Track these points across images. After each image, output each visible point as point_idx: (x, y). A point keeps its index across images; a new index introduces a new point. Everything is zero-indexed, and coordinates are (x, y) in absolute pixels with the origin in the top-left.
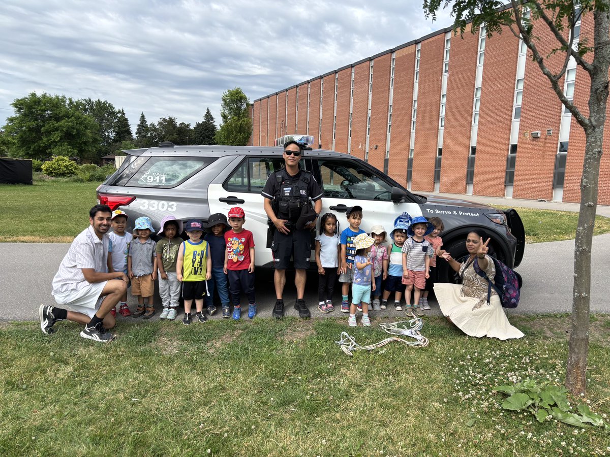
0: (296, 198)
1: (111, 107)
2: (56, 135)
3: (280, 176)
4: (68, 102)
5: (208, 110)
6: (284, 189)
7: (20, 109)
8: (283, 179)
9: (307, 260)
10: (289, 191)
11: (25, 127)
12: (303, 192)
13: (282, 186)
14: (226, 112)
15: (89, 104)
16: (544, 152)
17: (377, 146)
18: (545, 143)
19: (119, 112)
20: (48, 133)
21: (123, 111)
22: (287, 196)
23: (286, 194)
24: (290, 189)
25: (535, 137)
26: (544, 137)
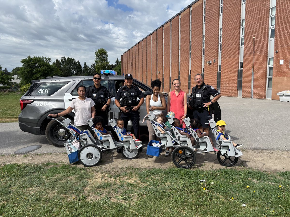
0: (99, 98)
1: (74, 60)
2: (39, 74)
3: (91, 89)
4: (45, 59)
5: (117, 59)
6: (93, 95)
7: (25, 63)
8: (93, 90)
9: (106, 126)
10: (95, 96)
11: (26, 71)
12: (102, 96)
13: (93, 93)
14: (97, 59)
15: (64, 59)
16: (213, 71)
17: (160, 72)
18: (213, 66)
19: (77, 62)
20: (36, 73)
21: (79, 61)
22: (95, 98)
23: (94, 97)
24: (96, 94)
25: (210, 64)
26: (213, 63)
